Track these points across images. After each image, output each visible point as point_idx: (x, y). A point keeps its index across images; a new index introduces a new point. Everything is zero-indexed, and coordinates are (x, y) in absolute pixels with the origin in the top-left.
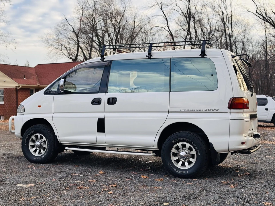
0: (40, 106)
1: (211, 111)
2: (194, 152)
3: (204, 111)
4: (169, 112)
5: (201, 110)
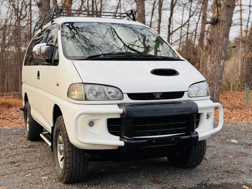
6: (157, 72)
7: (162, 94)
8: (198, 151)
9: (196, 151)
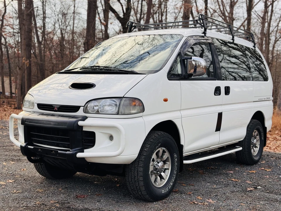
0: (166, 100)
1: (268, 100)
2: (258, 137)
3: (266, 100)
4: (254, 102)
5: (265, 99)
6: (76, 86)
7: (60, 107)
8: (132, 180)
9: (129, 179)
